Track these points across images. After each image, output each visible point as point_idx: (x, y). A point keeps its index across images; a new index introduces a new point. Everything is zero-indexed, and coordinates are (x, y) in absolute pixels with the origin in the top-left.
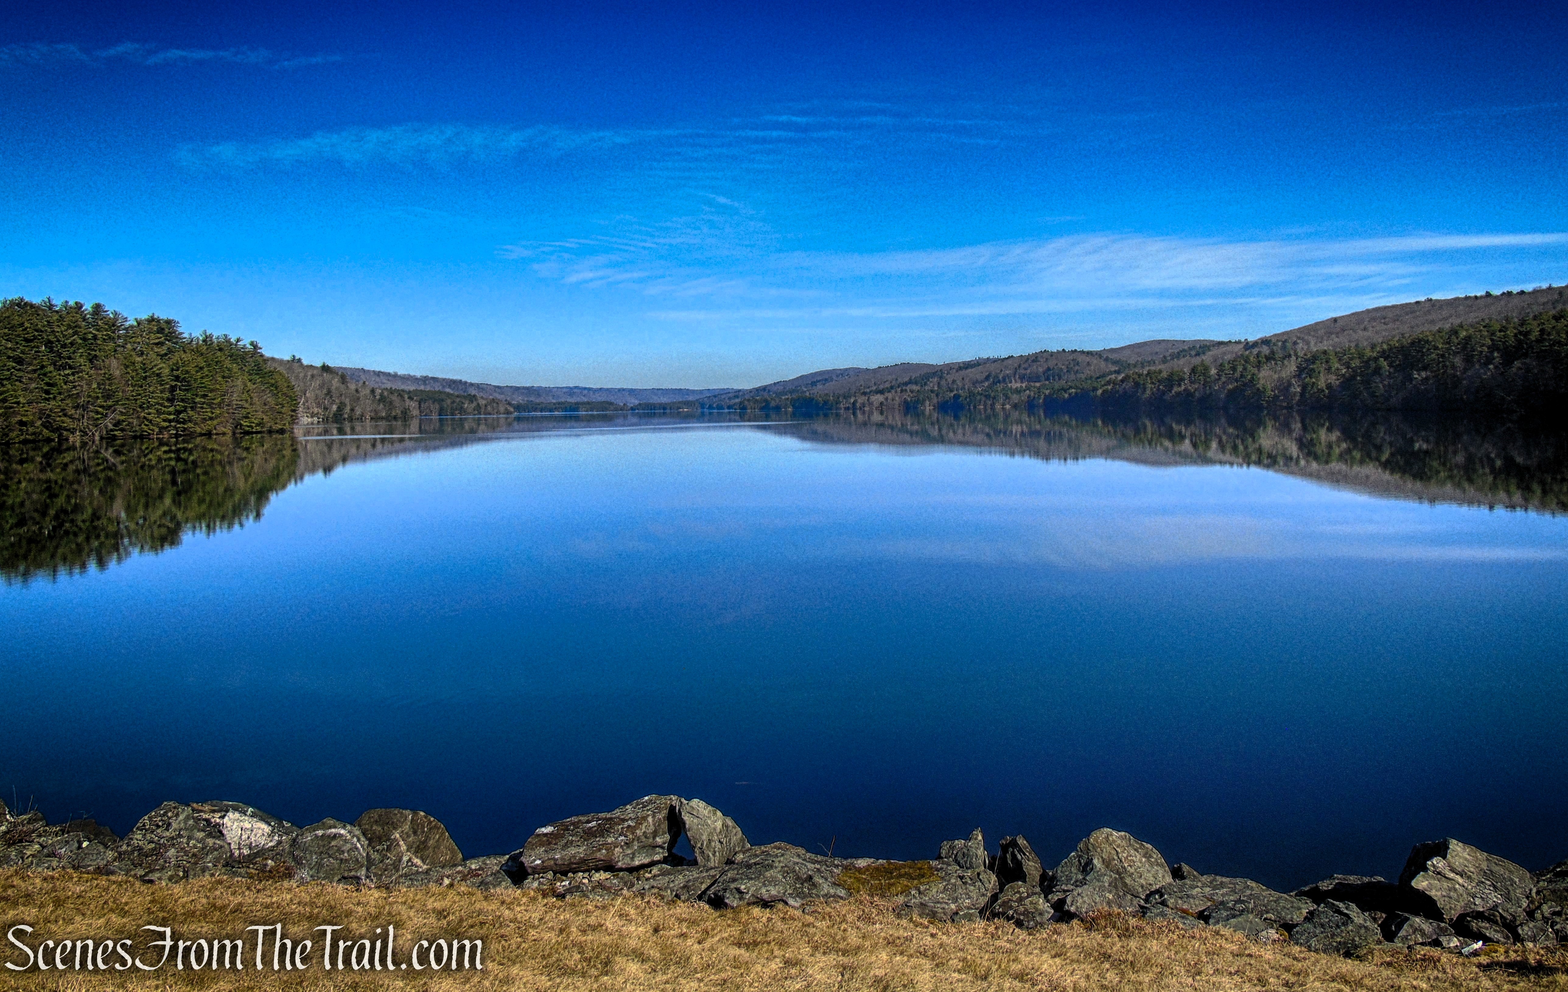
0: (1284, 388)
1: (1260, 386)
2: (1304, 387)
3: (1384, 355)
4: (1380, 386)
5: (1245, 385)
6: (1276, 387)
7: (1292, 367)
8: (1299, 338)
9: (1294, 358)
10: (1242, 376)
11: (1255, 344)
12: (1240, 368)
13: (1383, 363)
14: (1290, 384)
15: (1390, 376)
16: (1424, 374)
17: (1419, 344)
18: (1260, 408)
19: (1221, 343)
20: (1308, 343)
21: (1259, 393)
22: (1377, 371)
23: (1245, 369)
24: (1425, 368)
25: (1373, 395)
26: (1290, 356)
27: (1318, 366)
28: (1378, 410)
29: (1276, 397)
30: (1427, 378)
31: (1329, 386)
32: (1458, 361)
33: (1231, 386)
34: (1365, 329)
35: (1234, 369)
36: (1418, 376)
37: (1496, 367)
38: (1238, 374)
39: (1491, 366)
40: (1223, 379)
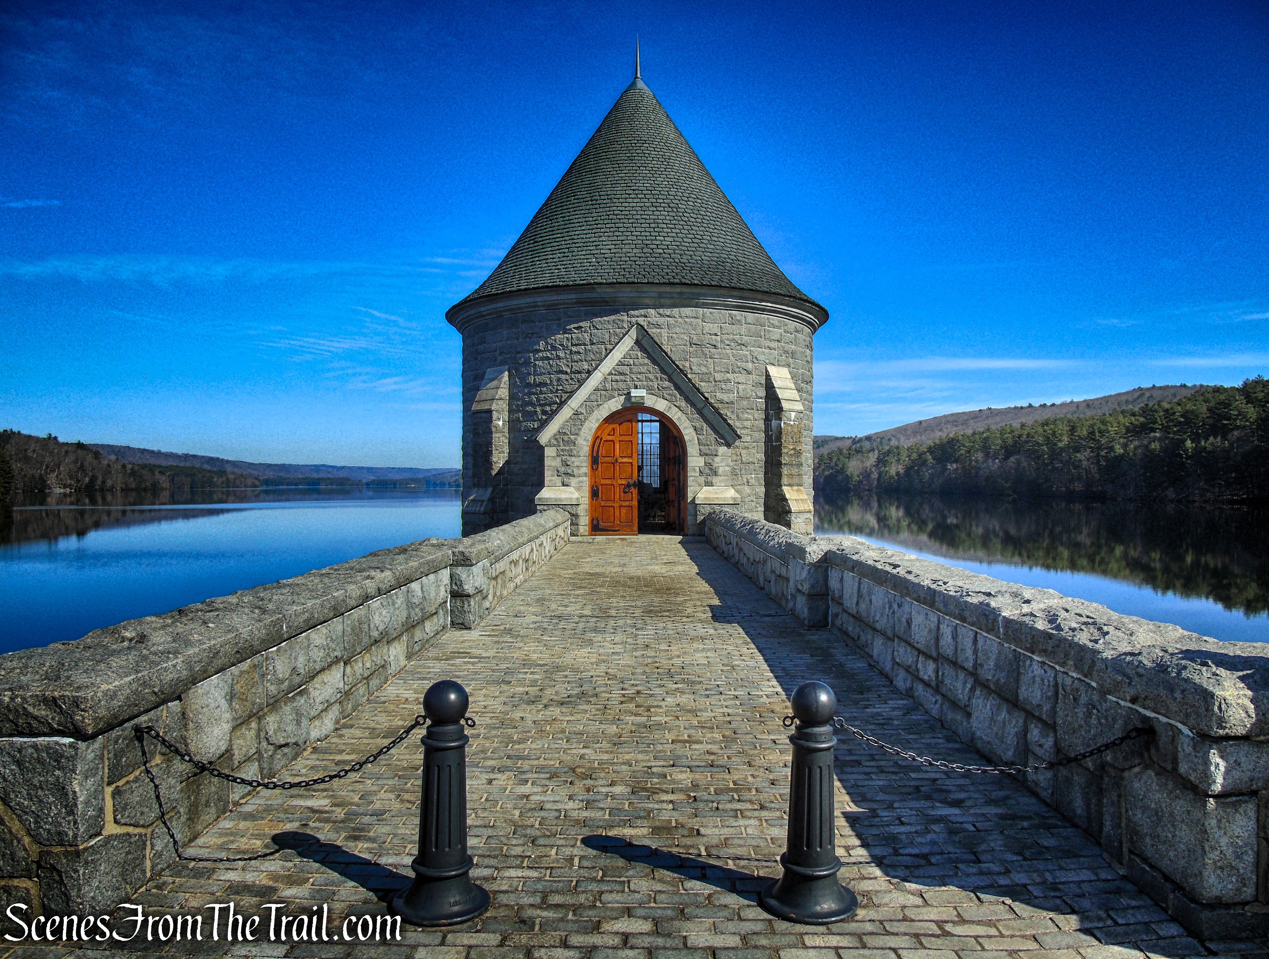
0: (866, 474)
1: (848, 473)
2: (880, 474)
3: (930, 450)
4: (926, 474)
5: (838, 472)
6: (861, 474)
7: (873, 458)
8: (893, 436)
9: (876, 452)
10: (836, 465)
11: (861, 440)
12: (835, 459)
13: (929, 457)
14: (871, 472)
15: (932, 468)
16: (955, 466)
17: (952, 442)
18: (848, 490)
19: (837, 439)
20: (899, 440)
21: (848, 478)
22: (924, 463)
23: (838, 459)
24: (956, 461)
25: (921, 481)
26: (874, 450)
27: (892, 459)
28: (926, 493)
29: (860, 482)
30: (957, 469)
31: (898, 474)
32: (980, 456)
33: (827, 473)
34: (941, 430)
35: (831, 459)
36: (952, 467)
37: (1000, 461)
38: (833, 464)
39: (997, 461)
40: (823, 467)
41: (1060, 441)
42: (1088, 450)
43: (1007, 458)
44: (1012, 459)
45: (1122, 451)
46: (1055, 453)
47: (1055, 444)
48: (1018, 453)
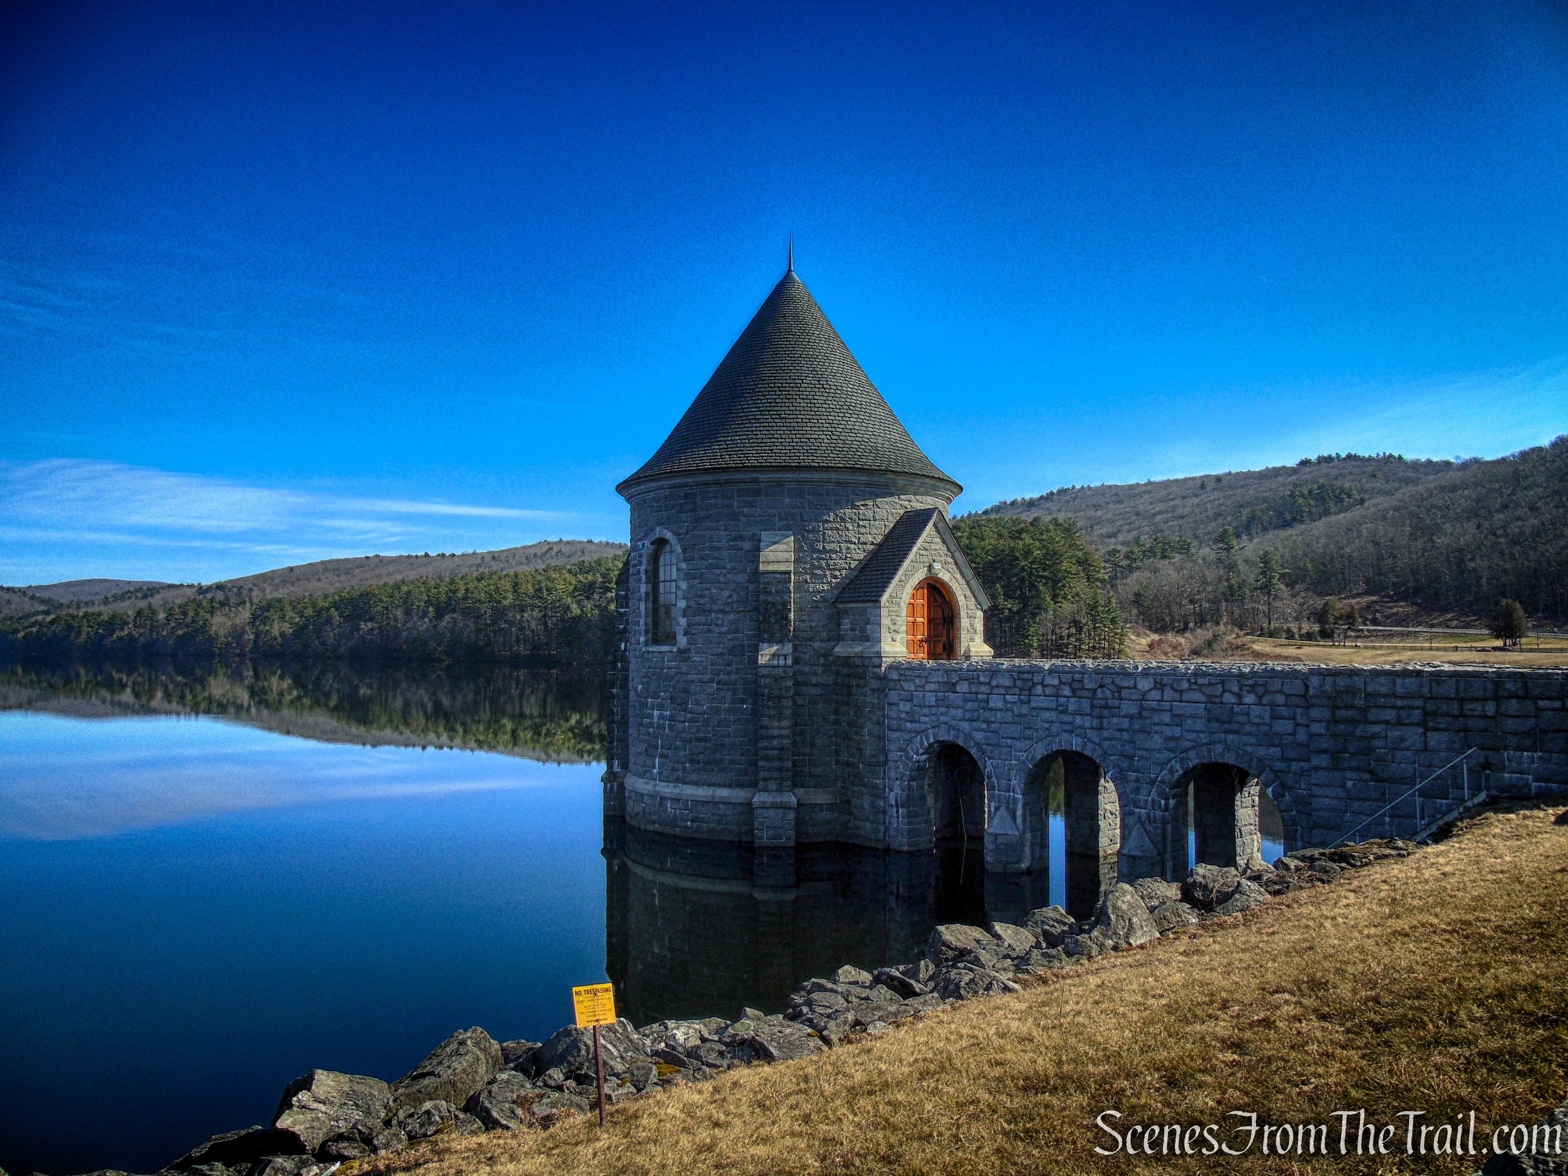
0: (237, 634)
1: (212, 632)
2: (257, 635)
3: (335, 605)
4: (330, 635)
5: (196, 631)
6: (230, 634)
7: (245, 614)
8: (255, 585)
9: (248, 605)
10: (193, 621)
11: (209, 589)
12: (191, 614)
13: (334, 613)
14: (243, 631)
15: (339, 626)
16: (370, 625)
18: (212, 655)
19: (171, 586)
20: (263, 590)
21: (211, 640)
22: (329, 621)
23: (197, 614)
24: (371, 619)
25: (323, 643)
26: (245, 602)
27: (273, 615)
28: (329, 658)
29: (228, 644)
30: (372, 629)
31: (282, 634)
32: (399, 613)
33: (180, 632)
34: (319, 580)
35: (185, 614)
36: (365, 626)
37: (430, 620)
38: (189, 619)
39: (426, 620)
40: (173, 624)
41: (505, 598)
42: (537, 610)
43: (439, 615)
44: (447, 618)
45: (579, 611)
46: (499, 613)
47: (499, 602)
48: (454, 611)
